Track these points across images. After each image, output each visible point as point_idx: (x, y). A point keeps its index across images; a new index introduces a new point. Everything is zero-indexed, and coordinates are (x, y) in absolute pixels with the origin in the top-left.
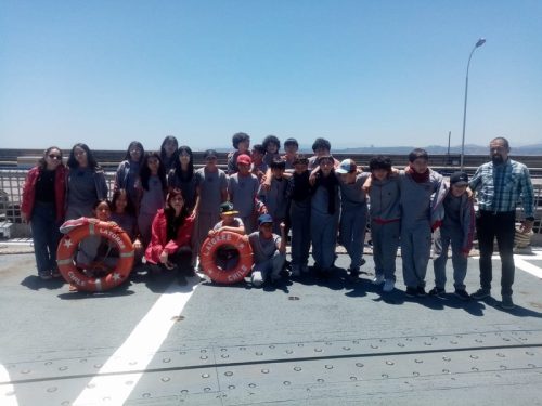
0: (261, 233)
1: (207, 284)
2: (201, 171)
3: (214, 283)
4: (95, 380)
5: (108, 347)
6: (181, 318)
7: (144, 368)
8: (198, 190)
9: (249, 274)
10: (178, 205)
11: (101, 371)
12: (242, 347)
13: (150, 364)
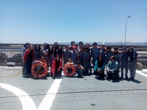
0: (77, 65)
1: (65, 77)
2: (65, 50)
3: (67, 77)
4: (46, 95)
5: (47, 89)
6: (61, 84)
7: (56, 93)
8: (63, 55)
9: (75, 74)
10: (58, 58)
11: (47, 94)
12: (76, 89)
13: (57, 92)
